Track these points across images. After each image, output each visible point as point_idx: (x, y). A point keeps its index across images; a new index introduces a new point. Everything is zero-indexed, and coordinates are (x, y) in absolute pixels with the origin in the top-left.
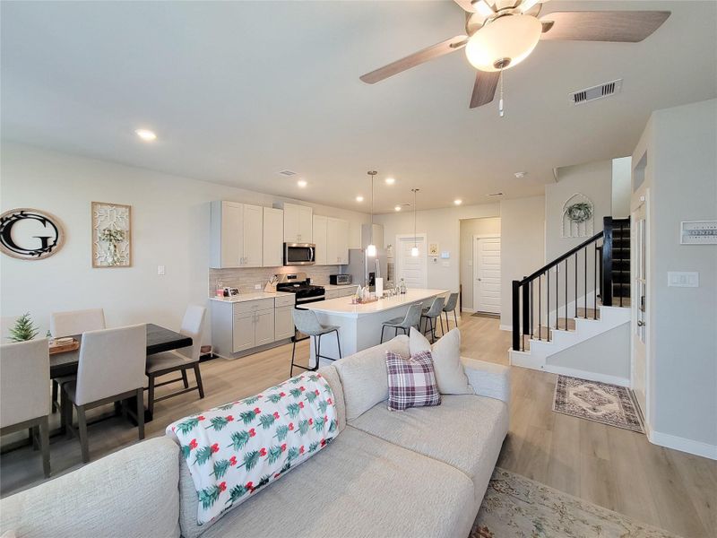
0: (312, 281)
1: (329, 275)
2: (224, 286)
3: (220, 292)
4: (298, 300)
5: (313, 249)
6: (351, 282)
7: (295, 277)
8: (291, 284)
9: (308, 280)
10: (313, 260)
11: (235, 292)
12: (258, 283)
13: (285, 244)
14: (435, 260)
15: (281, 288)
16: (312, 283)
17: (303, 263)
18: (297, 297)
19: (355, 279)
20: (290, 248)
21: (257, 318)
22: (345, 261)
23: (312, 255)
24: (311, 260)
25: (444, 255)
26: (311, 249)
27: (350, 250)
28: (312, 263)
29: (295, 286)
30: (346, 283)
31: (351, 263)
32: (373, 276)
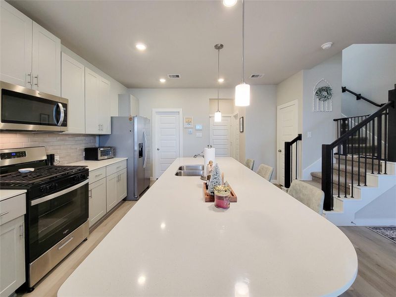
0: (57, 158)
1: (84, 148)
5: (65, 106)
6: (115, 155)
7: (21, 154)
8: (14, 168)
9: (51, 158)
10: (65, 124)
16: (58, 161)
17: (31, 127)
19: (119, 151)
22: (106, 131)
23: (62, 115)
24: (60, 123)
25: (198, 127)
26: (60, 105)
27: (112, 118)
28: (63, 128)
29: (22, 170)
30: (109, 157)
31: (114, 133)
32: (141, 146)
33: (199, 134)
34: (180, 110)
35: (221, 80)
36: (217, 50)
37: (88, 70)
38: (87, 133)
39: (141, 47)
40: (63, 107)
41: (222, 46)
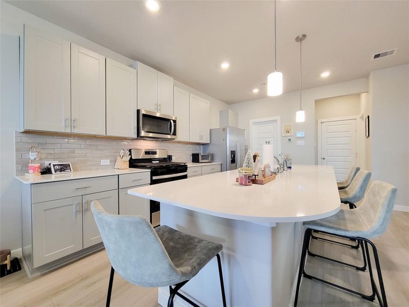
0: (173, 158)
1: (191, 153)
2: (47, 159)
3: (34, 169)
4: (154, 178)
5: (175, 121)
6: (212, 160)
7: (155, 153)
9: (170, 157)
10: (174, 134)
11: (63, 168)
12: (106, 157)
13: (138, 111)
14: (290, 140)
15: (133, 163)
18: (153, 174)
19: (215, 158)
20: (144, 115)
21: (85, 207)
22: (206, 140)
23: (173, 128)
24: (171, 134)
25: (299, 135)
26: (172, 122)
27: (210, 130)
28: (173, 137)
29: (153, 162)
30: (207, 161)
31: (212, 142)
32: (233, 153)
33: (300, 143)
34: (278, 118)
35: (325, 75)
36: (299, 43)
37: (192, 95)
38: (191, 141)
39: (225, 66)
40: (174, 122)
41: (304, 36)
